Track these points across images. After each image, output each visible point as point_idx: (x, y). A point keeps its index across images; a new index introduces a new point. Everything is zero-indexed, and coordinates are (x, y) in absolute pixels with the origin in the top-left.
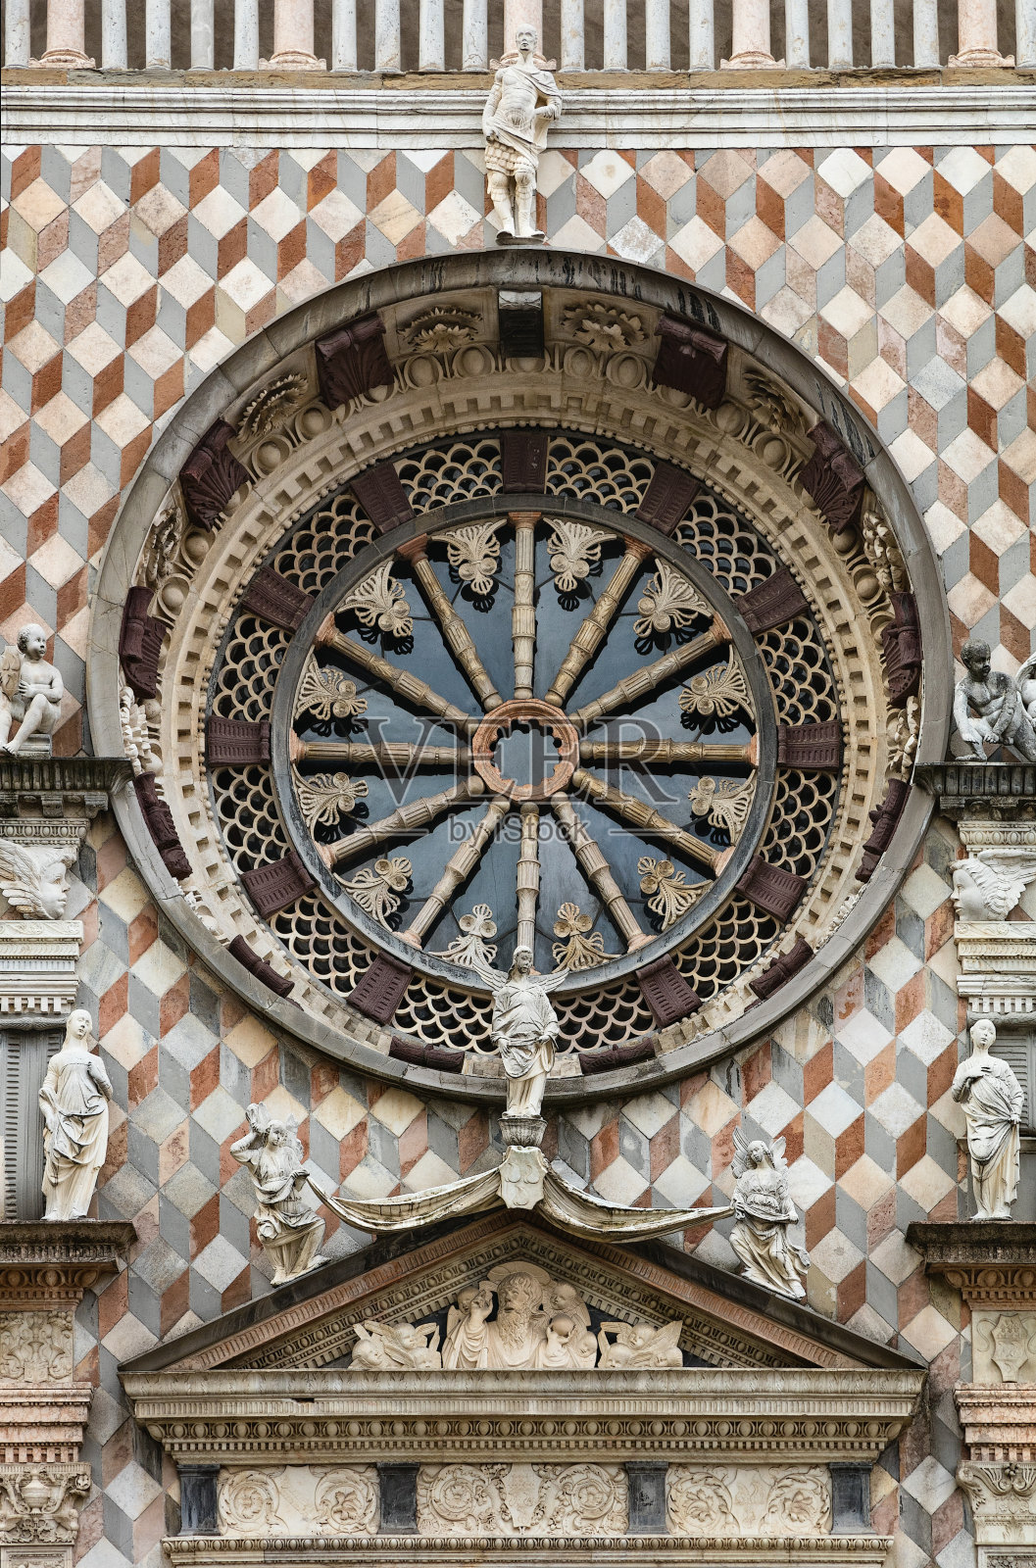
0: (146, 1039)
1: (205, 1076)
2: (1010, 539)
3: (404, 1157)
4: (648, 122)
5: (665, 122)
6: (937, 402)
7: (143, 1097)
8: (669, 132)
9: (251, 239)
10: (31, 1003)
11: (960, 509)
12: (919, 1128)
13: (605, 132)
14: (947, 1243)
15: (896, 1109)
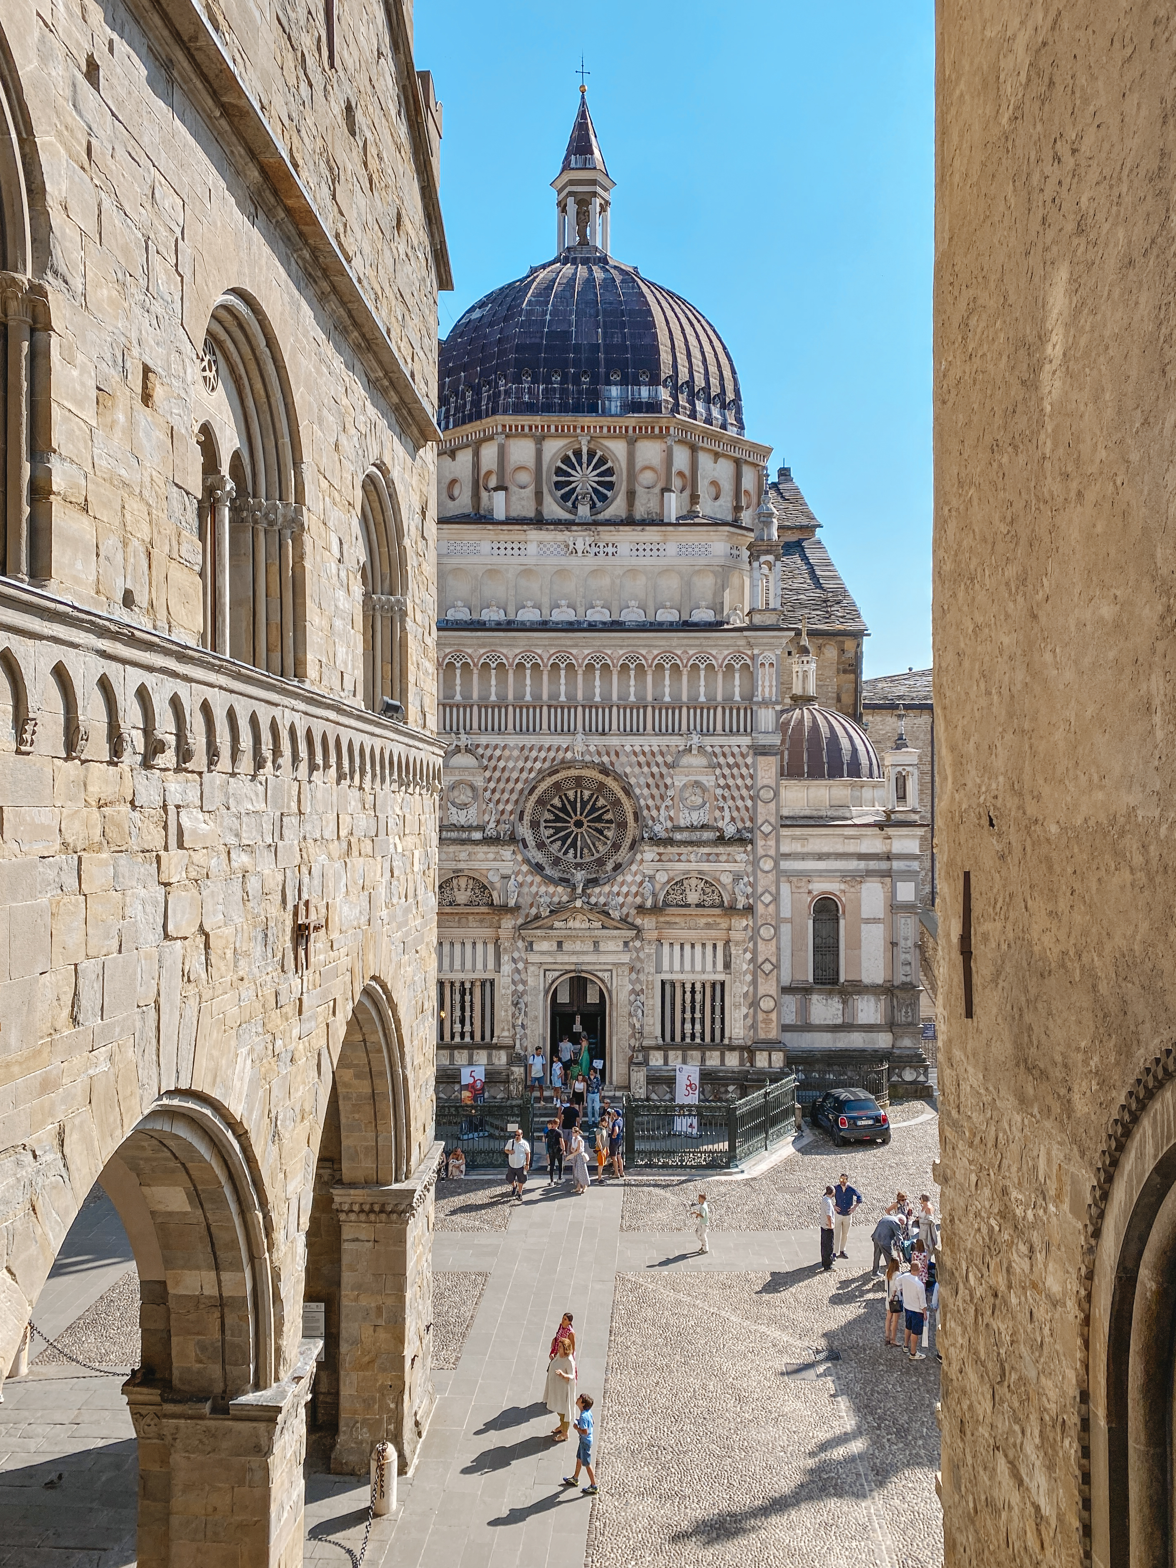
0: (522, 878)
2: (652, 804)
3: (561, 896)
4: (599, 741)
6: (642, 783)
7: (521, 887)
8: (602, 742)
10: (506, 873)
11: (644, 800)
12: (637, 892)
13: (592, 742)
14: (641, 909)
15: (634, 889)
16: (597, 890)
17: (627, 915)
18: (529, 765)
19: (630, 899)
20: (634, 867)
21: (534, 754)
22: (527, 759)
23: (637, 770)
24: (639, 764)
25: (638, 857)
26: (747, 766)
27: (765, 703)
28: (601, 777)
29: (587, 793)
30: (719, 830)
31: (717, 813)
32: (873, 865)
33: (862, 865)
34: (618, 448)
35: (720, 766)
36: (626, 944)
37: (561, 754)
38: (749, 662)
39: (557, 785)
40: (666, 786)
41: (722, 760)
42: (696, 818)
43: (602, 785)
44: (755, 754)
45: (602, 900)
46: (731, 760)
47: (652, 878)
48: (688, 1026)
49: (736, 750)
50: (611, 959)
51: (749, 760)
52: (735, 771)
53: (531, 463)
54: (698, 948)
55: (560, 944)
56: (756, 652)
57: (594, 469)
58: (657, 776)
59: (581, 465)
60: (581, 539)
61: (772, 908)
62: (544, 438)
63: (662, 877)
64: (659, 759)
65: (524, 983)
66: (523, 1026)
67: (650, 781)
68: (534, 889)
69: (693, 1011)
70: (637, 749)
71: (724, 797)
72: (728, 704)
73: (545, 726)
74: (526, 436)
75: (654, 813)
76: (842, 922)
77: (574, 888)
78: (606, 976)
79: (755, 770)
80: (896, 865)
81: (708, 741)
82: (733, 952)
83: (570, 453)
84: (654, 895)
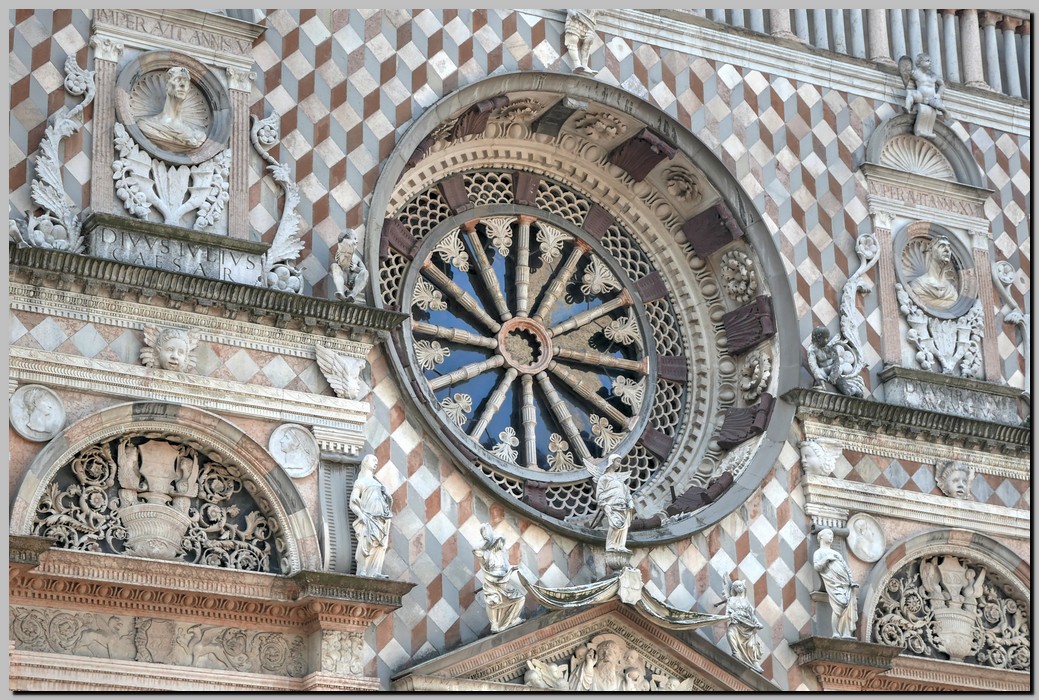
0: (400, 477)
1: (433, 504)
2: (814, 278)
3: (541, 565)
4: (639, 28)
5: (647, 30)
6: (778, 202)
7: (400, 511)
8: (649, 35)
9: (445, 41)
10: (339, 447)
11: (791, 258)
12: (792, 583)
13: (618, 28)
14: (813, 652)
15: (781, 573)
17: (768, 664)
20: (776, 493)
21: (429, 22)
23: (758, 149)
24: (766, 137)
25: (790, 458)
28: (604, 181)
37: (518, 48)
40: (850, 225)
42: (949, 347)
43: (599, 217)
58: (823, 187)
71: (1018, 295)
81: (955, 104)
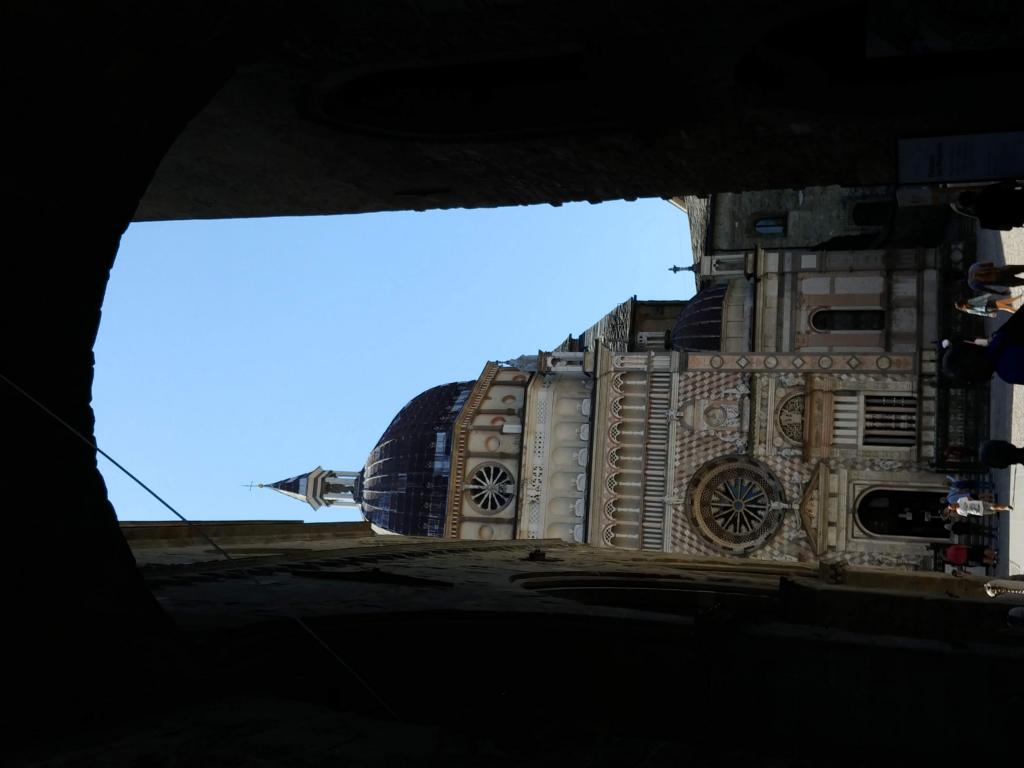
2: (721, 448)
3: (792, 521)
5: (671, 483)
6: (704, 454)
9: (682, 532)
11: (717, 452)
12: (790, 461)
13: (672, 490)
14: (805, 459)
15: (788, 464)
16: (787, 492)
17: (808, 469)
18: (687, 540)
19: (795, 467)
20: (770, 463)
21: (678, 535)
22: (682, 541)
23: (694, 458)
24: (690, 455)
25: (762, 459)
26: (695, 376)
27: (649, 362)
28: (701, 487)
29: (714, 498)
30: (743, 396)
31: (730, 398)
32: (788, 286)
33: (787, 295)
34: (473, 464)
35: (694, 396)
36: (832, 472)
37: (680, 515)
38: (619, 375)
39: (707, 521)
40: (708, 436)
41: (689, 395)
42: (732, 415)
43: (708, 486)
44: (686, 370)
45: (795, 489)
46: (690, 388)
47: (779, 449)
48: (902, 425)
49: (683, 384)
50: (844, 484)
51: (691, 374)
52: (698, 385)
53: (477, 526)
54: (838, 416)
55: (831, 524)
56: (612, 369)
57: (485, 481)
58: (700, 442)
59: (480, 490)
60: (529, 492)
61: (806, 358)
62: (461, 515)
63: (779, 441)
64: (686, 440)
65: (862, 554)
66: (899, 557)
67: (702, 448)
68: (785, 542)
69: (890, 421)
70: (678, 457)
71: (718, 393)
72: (649, 388)
73: (658, 525)
74: (459, 528)
75: (728, 446)
76: (833, 308)
77: (785, 510)
78: (858, 489)
79: (698, 370)
80: (787, 268)
81: (675, 404)
82: (841, 388)
83: (474, 497)
84: (793, 447)
